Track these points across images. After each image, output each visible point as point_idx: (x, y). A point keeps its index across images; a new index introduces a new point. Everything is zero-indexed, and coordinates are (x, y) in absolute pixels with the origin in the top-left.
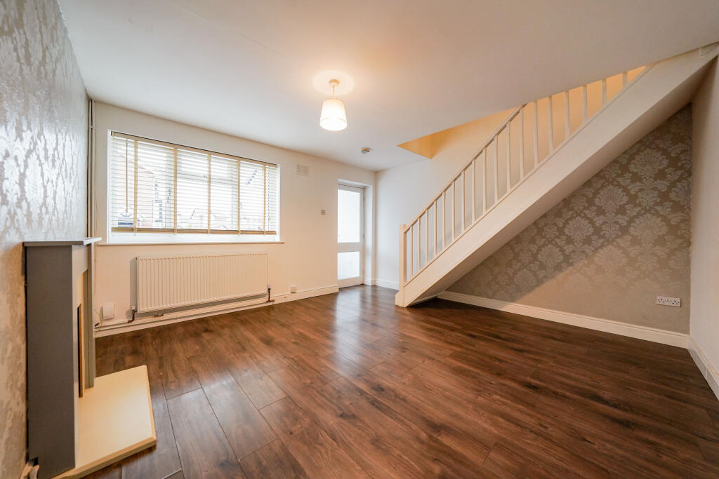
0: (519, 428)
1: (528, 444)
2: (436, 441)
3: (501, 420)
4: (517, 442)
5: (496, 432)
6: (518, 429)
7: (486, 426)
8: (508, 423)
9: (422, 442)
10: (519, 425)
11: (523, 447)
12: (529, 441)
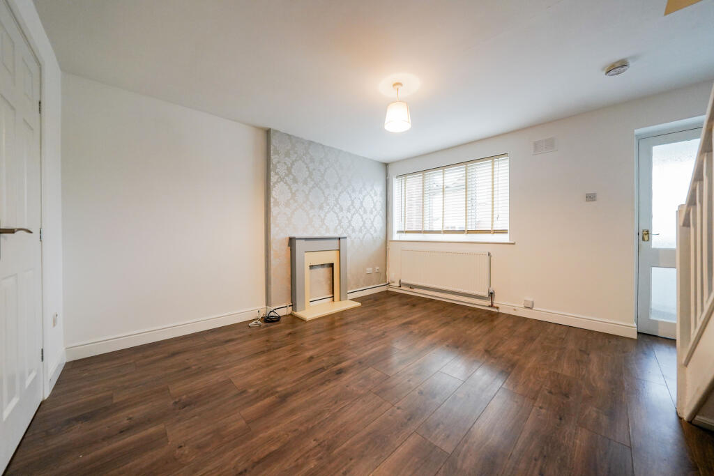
0: (256, 460)
1: (235, 456)
2: (272, 394)
3: (273, 448)
4: (243, 446)
5: (261, 435)
6: (255, 458)
7: (272, 430)
8: (267, 453)
9: (275, 387)
10: (258, 462)
11: (235, 450)
12: (237, 459)
